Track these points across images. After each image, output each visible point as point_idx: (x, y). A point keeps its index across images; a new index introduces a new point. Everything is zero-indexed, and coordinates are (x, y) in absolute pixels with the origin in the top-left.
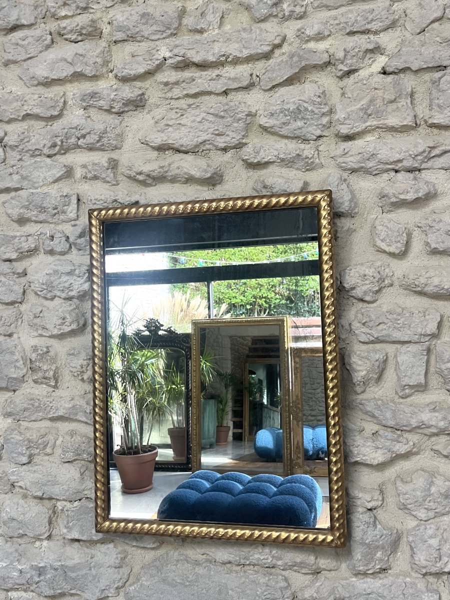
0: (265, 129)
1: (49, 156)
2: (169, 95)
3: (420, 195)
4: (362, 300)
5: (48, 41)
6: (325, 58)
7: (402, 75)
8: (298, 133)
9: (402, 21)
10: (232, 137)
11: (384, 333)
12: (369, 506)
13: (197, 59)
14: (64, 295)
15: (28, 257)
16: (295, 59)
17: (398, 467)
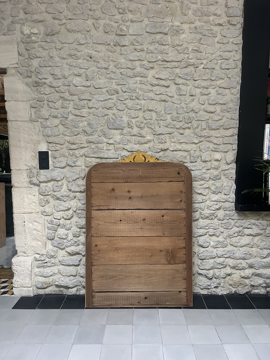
0: (179, 77)
1: (132, 78)
2: (160, 67)
3: (208, 93)
4: (196, 113)
5: (133, 51)
6: (193, 64)
7: (206, 69)
8: (186, 78)
9: (207, 58)
10: (173, 78)
13: (167, 60)
14: (135, 109)
15: (126, 100)
16: (187, 63)
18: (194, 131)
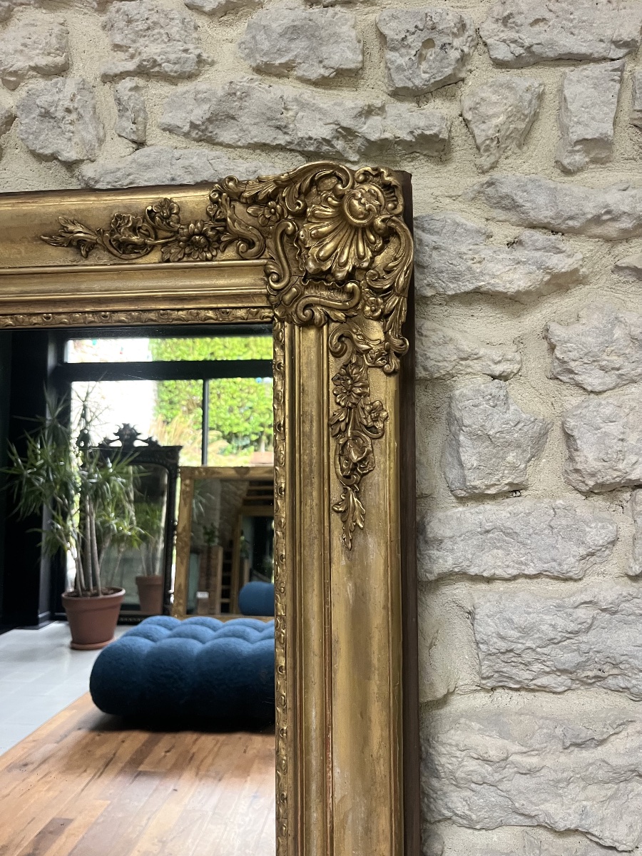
11: (543, 38)
12: (498, 369)
17: (549, 310)
18: (485, 178)
